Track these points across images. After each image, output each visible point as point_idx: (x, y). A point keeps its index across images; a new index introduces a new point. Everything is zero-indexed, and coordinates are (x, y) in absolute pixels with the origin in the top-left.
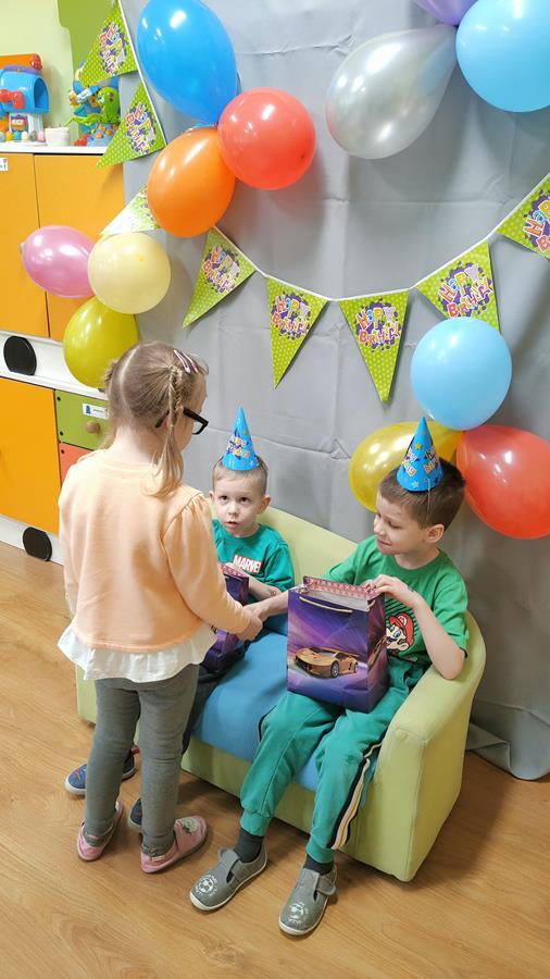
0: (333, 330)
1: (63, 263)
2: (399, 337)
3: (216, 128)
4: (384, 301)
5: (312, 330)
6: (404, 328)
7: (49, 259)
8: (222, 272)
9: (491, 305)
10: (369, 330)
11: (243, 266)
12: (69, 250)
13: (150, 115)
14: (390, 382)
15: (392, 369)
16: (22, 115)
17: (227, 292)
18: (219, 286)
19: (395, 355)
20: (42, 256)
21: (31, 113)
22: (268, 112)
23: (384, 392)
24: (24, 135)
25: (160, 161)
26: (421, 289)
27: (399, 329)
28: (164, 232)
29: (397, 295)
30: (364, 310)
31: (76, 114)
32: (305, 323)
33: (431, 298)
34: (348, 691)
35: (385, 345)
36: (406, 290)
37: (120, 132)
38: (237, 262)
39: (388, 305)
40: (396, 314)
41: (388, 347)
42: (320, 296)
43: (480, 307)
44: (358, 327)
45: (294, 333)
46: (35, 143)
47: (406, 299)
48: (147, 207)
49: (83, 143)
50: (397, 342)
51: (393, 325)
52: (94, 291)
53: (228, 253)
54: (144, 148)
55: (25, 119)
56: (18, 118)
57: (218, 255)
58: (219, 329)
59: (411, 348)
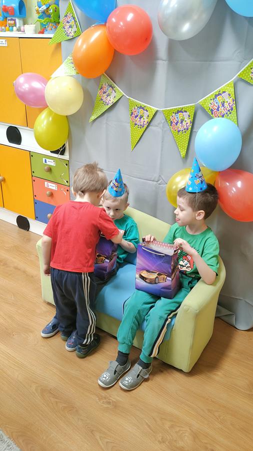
0: (159, 124)
1: (33, 91)
2: (190, 127)
3: (105, 25)
4: (184, 109)
5: (149, 124)
6: (193, 123)
7: (27, 89)
8: (108, 96)
9: (234, 112)
10: (177, 124)
11: (117, 93)
12: (36, 85)
13: (74, 18)
14: (186, 148)
15: (187, 142)
16: (14, 18)
17: (110, 105)
18: (106, 102)
19: (189, 135)
20: (24, 87)
21: (18, 17)
22: (130, 17)
23: (183, 153)
24: (15, 28)
25: (79, 41)
26: (201, 104)
27: (191, 123)
28: (80, 76)
29: (190, 107)
30: (174, 114)
31: (39, 18)
32: (146, 120)
33: (206, 108)
34: (162, 290)
35: (184, 131)
36: (193, 104)
37: (60, 27)
39: (186, 112)
40: (189, 116)
41: (185, 132)
42: (154, 108)
43: (229, 113)
44: (171, 122)
45: (141, 125)
46: (20, 32)
47: (194, 109)
48: (72, 63)
49: (43, 33)
50: (190, 129)
51: (188, 121)
52: (48, 105)
53: (111, 86)
54: (71, 35)
55: (15, 20)
56: (12, 20)
57: (106, 87)
58: (106, 123)
59: (196, 132)
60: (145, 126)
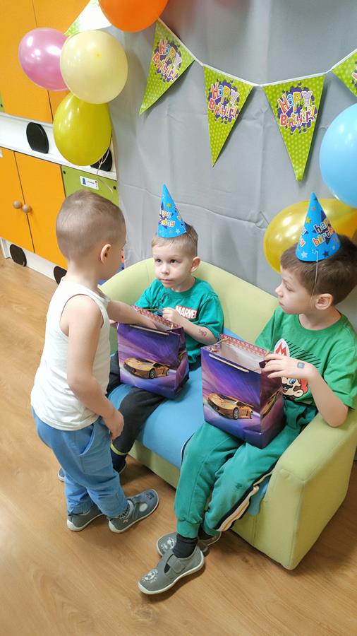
0: (258, 114)
1: (48, 61)
2: (314, 120)
4: (303, 85)
5: (241, 114)
6: (320, 112)
8: (169, 63)
10: (289, 114)
11: (186, 55)
14: (305, 162)
15: (308, 150)
17: (172, 81)
18: (166, 76)
19: (311, 137)
23: (299, 171)
26: (337, 72)
27: (315, 112)
29: (315, 78)
30: (285, 95)
32: (235, 108)
33: (346, 81)
34: (246, 431)
36: (322, 74)
38: (180, 53)
39: (306, 89)
40: (313, 98)
41: (305, 130)
42: (247, 82)
44: (280, 111)
45: (226, 118)
47: (322, 83)
50: (313, 125)
51: (311, 108)
53: (172, 44)
57: (164, 47)
58: (168, 115)
59: (325, 129)
60: (234, 119)
